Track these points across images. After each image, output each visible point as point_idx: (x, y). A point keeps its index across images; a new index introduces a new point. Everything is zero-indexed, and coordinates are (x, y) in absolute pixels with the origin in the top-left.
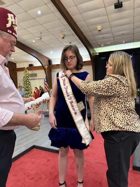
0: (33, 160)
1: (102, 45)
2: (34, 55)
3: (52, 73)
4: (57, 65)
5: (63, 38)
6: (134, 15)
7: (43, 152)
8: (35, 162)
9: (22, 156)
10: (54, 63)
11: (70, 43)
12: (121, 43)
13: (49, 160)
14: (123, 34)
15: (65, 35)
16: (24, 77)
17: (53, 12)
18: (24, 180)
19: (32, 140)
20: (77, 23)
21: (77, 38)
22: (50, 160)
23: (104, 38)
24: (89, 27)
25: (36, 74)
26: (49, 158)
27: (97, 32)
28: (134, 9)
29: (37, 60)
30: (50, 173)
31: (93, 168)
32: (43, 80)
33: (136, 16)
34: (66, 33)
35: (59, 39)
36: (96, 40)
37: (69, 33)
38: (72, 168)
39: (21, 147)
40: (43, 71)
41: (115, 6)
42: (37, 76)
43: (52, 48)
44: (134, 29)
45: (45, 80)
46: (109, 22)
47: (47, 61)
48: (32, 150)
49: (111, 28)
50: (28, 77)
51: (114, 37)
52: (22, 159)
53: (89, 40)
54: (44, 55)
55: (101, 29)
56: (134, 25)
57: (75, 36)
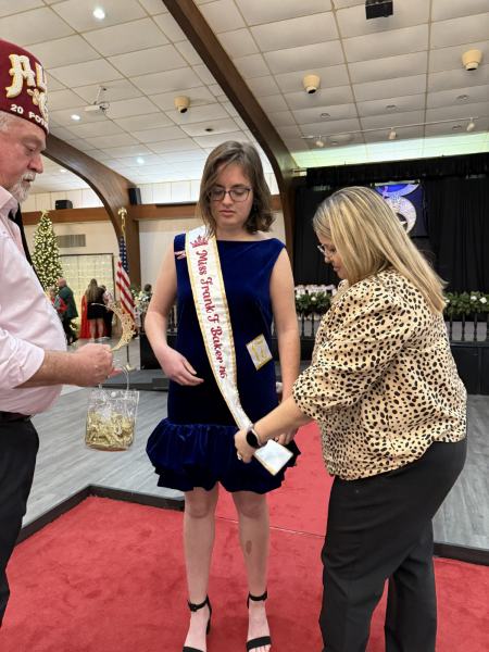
0: (90, 534)
1: (320, 144)
2: (74, 166)
3: (141, 234)
4: (159, 206)
5: (184, 111)
6: (429, 45)
7: (125, 509)
8: (99, 539)
9: (52, 521)
10: (149, 198)
11: (208, 130)
12: (384, 139)
13: (146, 534)
14: (391, 109)
15: (189, 102)
16: (37, 247)
17: (151, 17)
18: (65, 600)
19: (77, 468)
20: (236, 62)
21: (235, 113)
22: (150, 532)
23: (325, 117)
24: (276, 76)
25: (84, 236)
26: (147, 526)
27: (303, 96)
28: (430, 22)
29: (87, 186)
30: (153, 573)
31: (295, 551)
32: (109, 257)
33: (436, 48)
34: (193, 95)
36: (298, 124)
37: (203, 94)
38: (225, 554)
39: (42, 492)
40: (109, 226)
41: (367, 8)
42: (84, 245)
43: (143, 146)
44: (426, 93)
45: (118, 259)
46: (346, 63)
47: (121, 189)
48: (84, 502)
49: (351, 85)
50: (52, 245)
51: (359, 117)
52: (50, 532)
53: (274, 124)
54: (111, 167)
55: (319, 88)
56: (427, 77)
57: (226, 108)
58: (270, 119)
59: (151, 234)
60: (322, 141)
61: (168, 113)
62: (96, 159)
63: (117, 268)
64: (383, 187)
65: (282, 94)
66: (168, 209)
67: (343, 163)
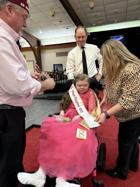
1: (94, 25)
3: (41, 54)
4: (46, 46)
5: (53, 16)
10: (44, 43)
11: (60, 22)
12: (113, 22)
14: (116, 13)
15: (55, 13)
21: (68, 16)
23: (96, 16)
24: (81, 3)
25: (25, 56)
29: (26, 41)
32: (32, 62)
34: (56, 11)
36: (87, 19)
37: (59, 10)
40: (32, 52)
43: (41, 28)
44: (127, 7)
45: (35, 62)
47: (35, 41)
49: (104, 5)
51: (106, 16)
53: (80, 19)
54: (32, 34)
55: (94, 7)
56: (127, 2)
57: (66, 14)
58: (79, 17)
59: (44, 54)
61: (48, 17)
62: (28, 32)
63: (35, 65)
64: (113, 38)
65: (83, 9)
66: (50, 46)
67: (101, 31)
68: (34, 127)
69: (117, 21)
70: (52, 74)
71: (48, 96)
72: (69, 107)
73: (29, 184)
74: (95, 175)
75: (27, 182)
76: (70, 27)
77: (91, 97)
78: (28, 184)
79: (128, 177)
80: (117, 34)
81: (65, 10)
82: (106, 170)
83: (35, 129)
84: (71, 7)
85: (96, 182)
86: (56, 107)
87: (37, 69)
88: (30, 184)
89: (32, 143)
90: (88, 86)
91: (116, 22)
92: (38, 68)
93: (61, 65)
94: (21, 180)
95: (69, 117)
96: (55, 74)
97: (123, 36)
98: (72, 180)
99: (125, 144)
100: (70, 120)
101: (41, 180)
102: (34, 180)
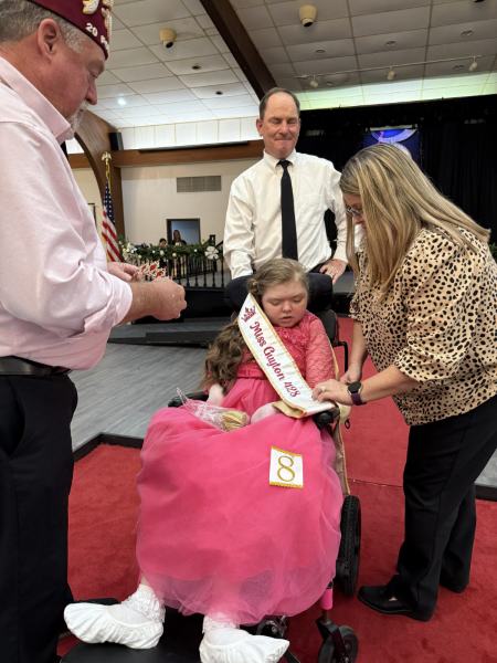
1: (314, 84)
3: (123, 183)
4: (142, 152)
5: (169, 45)
10: (132, 143)
11: (195, 68)
12: (380, 79)
14: (390, 46)
15: (176, 35)
21: (224, 48)
23: (320, 54)
24: (270, 6)
34: (180, 27)
35: (153, 49)
36: (291, 62)
37: (190, 26)
40: (89, 174)
43: (124, 85)
44: (430, 27)
47: (102, 133)
49: (350, 17)
51: (356, 55)
53: (266, 61)
55: (315, 21)
56: (431, 10)
57: (215, 42)
58: (262, 56)
59: (133, 182)
60: (317, 81)
61: (151, 48)
65: (276, 27)
66: (151, 155)
67: (337, 106)
68: (105, 443)
69: (395, 76)
70: (162, 253)
71: (147, 334)
72: (239, 375)
73: (106, 642)
74: (329, 605)
75: (98, 635)
76: (230, 87)
77: (318, 341)
78: (103, 641)
79: (436, 611)
80: (393, 121)
81: (212, 25)
82: (362, 588)
83: (106, 451)
84: (236, 17)
85: (332, 629)
86: (177, 373)
87: (108, 234)
88: (110, 641)
89: (100, 501)
90: (304, 302)
91: (389, 78)
92: (111, 231)
93: (194, 224)
94: (79, 627)
95: (239, 407)
96: (174, 255)
97: (413, 128)
98: (257, 625)
99: (426, 504)
100: (244, 419)
101: (148, 623)
102: (122, 626)
